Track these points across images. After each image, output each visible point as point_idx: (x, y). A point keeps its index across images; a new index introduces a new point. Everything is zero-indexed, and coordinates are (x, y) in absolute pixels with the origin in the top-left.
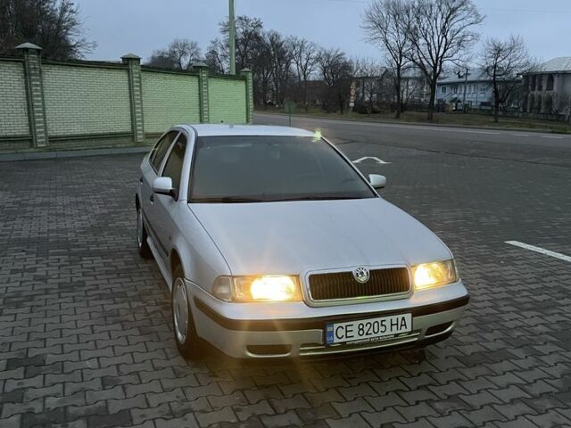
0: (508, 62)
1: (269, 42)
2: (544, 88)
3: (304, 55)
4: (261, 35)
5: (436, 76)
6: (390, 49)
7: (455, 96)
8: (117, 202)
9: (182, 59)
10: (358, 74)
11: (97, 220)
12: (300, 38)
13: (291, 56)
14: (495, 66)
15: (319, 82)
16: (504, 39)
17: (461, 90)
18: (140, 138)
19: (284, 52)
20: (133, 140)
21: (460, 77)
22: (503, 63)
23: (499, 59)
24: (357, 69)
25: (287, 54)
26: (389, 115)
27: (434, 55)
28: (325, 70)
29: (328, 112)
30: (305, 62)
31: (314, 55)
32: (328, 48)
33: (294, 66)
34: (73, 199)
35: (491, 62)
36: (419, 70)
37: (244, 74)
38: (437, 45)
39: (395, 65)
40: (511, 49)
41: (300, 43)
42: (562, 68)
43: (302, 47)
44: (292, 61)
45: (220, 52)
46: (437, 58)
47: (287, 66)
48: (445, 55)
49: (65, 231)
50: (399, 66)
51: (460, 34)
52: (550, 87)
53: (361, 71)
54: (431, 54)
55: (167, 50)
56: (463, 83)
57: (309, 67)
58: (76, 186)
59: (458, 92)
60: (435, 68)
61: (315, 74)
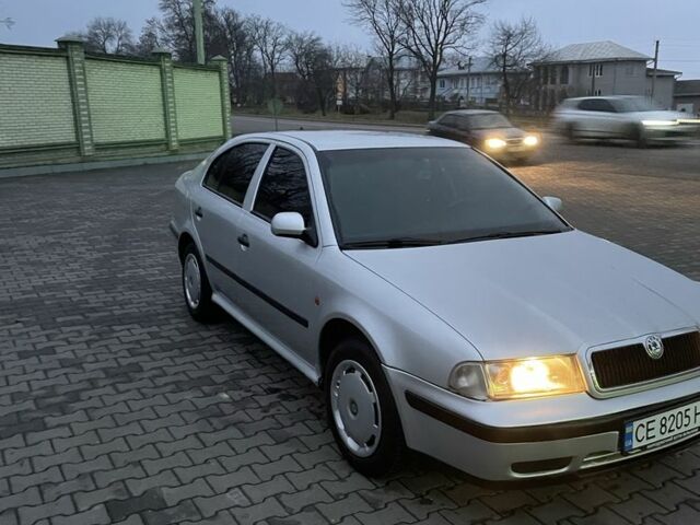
0: (518, 50)
1: (225, 23)
2: (558, 80)
3: (270, 40)
4: (213, 13)
5: (436, 67)
6: (379, 32)
7: (456, 91)
8: (107, 241)
9: (108, 44)
10: (339, 64)
11: (95, 268)
12: (264, 18)
13: (254, 42)
14: (505, 55)
15: (291, 74)
16: (514, 23)
17: (462, 84)
18: (88, 150)
19: (244, 36)
20: (79, 154)
21: (460, 68)
22: (513, 51)
23: (510, 46)
24: (338, 58)
25: (247, 38)
26: (381, 116)
27: (433, 41)
28: (297, 59)
29: (306, 113)
30: (272, 48)
31: (283, 39)
32: (300, 32)
33: (257, 54)
34: (41, 240)
35: (500, 49)
36: (415, 60)
37: (217, 63)
38: (436, 28)
39: (386, 54)
40: (522, 33)
41: (264, 24)
42: (578, 57)
43: (267, 29)
44: (255, 47)
45: (159, 35)
46: (437, 45)
47: (249, 55)
48: (446, 41)
49: (59, 287)
50: (391, 54)
51: (463, 15)
52: (564, 80)
53: (343, 61)
54: (429, 40)
55: (86, 31)
56: (465, 75)
57: (277, 56)
58: (34, 221)
59: (459, 86)
60: (434, 57)
61: (286, 63)
